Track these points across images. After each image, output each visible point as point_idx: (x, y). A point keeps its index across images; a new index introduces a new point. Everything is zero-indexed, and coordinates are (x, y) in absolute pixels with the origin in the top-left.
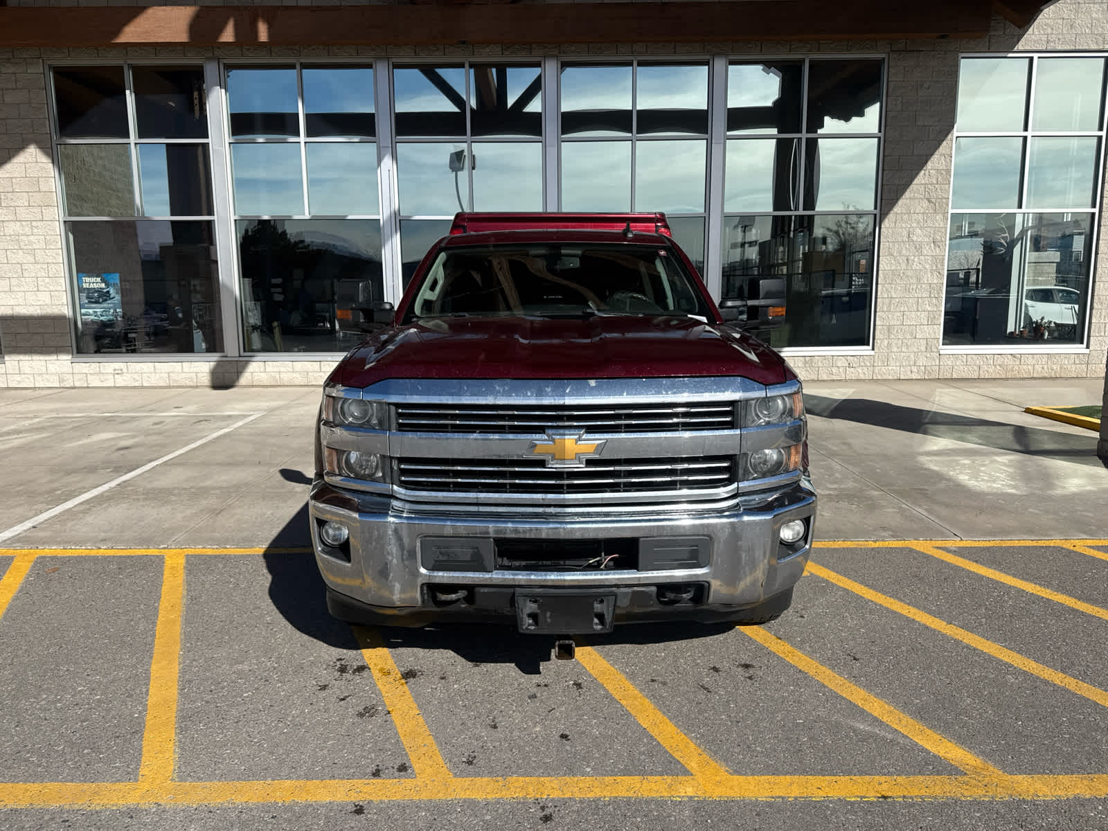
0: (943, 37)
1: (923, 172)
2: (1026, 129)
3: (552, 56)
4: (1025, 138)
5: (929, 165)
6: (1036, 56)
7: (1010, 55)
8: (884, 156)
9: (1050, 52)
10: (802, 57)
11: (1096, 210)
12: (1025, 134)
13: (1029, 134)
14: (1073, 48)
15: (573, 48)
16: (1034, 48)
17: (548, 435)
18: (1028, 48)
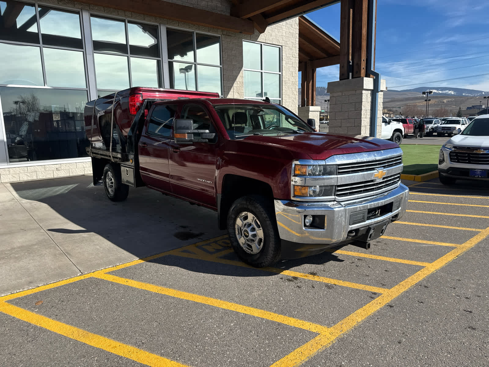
0: (241, 32)
1: (235, 82)
2: (262, 69)
3: (87, 10)
4: (262, 73)
5: (237, 80)
6: (263, 44)
7: (256, 42)
8: (223, 75)
9: (267, 44)
10: (193, 31)
11: (281, 99)
12: (261, 71)
13: (263, 71)
14: (271, 43)
15: (97, 8)
16: (262, 41)
17: (377, 170)
18: (261, 41)
